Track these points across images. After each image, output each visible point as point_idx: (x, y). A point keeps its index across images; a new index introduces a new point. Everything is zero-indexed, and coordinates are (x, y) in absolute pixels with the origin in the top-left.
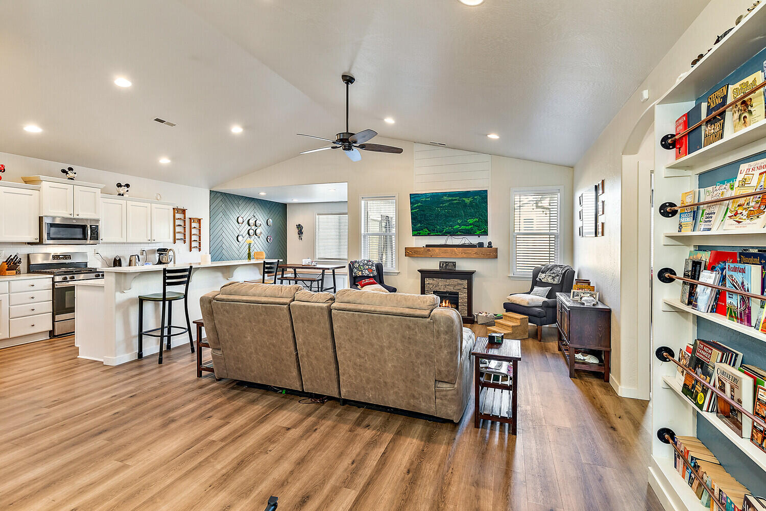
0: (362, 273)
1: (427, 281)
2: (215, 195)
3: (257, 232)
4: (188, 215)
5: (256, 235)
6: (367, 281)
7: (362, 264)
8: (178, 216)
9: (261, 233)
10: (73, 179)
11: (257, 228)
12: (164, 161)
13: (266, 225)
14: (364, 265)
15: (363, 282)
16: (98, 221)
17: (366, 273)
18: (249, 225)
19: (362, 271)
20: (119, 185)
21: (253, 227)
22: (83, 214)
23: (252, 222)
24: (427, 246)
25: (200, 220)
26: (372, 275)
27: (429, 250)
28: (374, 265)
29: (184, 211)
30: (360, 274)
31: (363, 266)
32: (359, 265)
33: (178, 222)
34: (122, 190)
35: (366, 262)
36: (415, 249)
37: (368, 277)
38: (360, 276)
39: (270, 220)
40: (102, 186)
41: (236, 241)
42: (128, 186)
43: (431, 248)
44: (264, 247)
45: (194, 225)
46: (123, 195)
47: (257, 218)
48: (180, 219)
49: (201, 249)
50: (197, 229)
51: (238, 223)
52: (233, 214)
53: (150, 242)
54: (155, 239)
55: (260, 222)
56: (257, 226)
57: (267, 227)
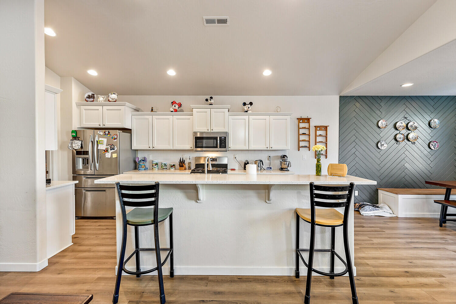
2: (345, 100)
3: (410, 136)
4: (313, 123)
5: (408, 140)
8: (302, 125)
9: (416, 138)
11: (409, 132)
12: (267, 73)
13: (426, 127)
16: (226, 133)
18: (396, 129)
20: (245, 104)
21: (405, 132)
22: (217, 129)
23: (401, 124)
25: (326, 127)
29: (308, 120)
33: (302, 131)
34: (246, 108)
39: (436, 120)
40: (229, 106)
41: (378, 150)
42: (251, 104)
44: (422, 155)
45: (319, 133)
46: (247, 111)
47: (411, 119)
48: (305, 128)
49: (328, 156)
50: (323, 136)
51: (379, 127)
52: (372, 118)
53: (268, 149)
54: (273, 146)
55: (416, 124)
56: (409, 130)
57: (429, 130)
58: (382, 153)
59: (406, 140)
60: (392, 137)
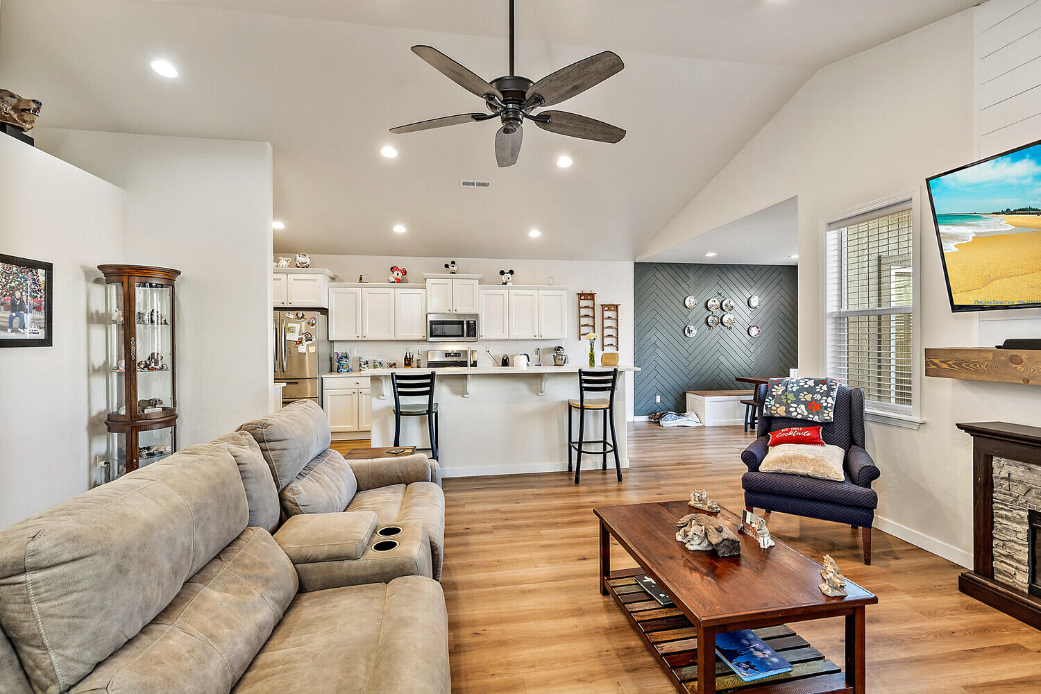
0: (787, 411)
1: (1002, 468)
2: (642, 270)
3: (725, 319)
4: (599, 301)
5: (723, 324)
6: (794, 432)
7: (795, 389)
8: (584, 303)
9: (733, 322)
10: (455, 273)
11: (725, 313)
12: (535, 233)
13: (745, 307)
14: (801, 389)
15: (783, 433)
16: (477, 315)
17: (801, 411)
18: (708, 309)
19: (788, 406)
20: (502, 273)
21: (719, 313)
22: (463, 308)
23: (714, 302)
24: (1011, 344)
25: (617, 306)
26: (816, 418)
27: (1014, 360)
28: (835, 394)
29: (591, 296)
30: (781, 411)
31: (797, 394)
32: (786, 390)
33: (583, 312)
34: (504, 278)
35: (811, 383)
36: (958, 355)
37: (804, 423)
38: (781, 418)
39: (757, 298)
40: (480, 276)
41: (683, 336)
42: (511, 272)
43: (1023, 354)
45: (607, 314)
46: (506, 284)
47: (727, 296)
48: (588, 307)
49: (619, 348)
50: (613, 319)
51: (686, 307)
52: (677, 294)
53: (537, 338)
54: (543, 334)
55: (732, 303)
56: (724, 310)
57: (748, 311)
58: (690, 342)
59: (720, 324)
60: (703, 320)
